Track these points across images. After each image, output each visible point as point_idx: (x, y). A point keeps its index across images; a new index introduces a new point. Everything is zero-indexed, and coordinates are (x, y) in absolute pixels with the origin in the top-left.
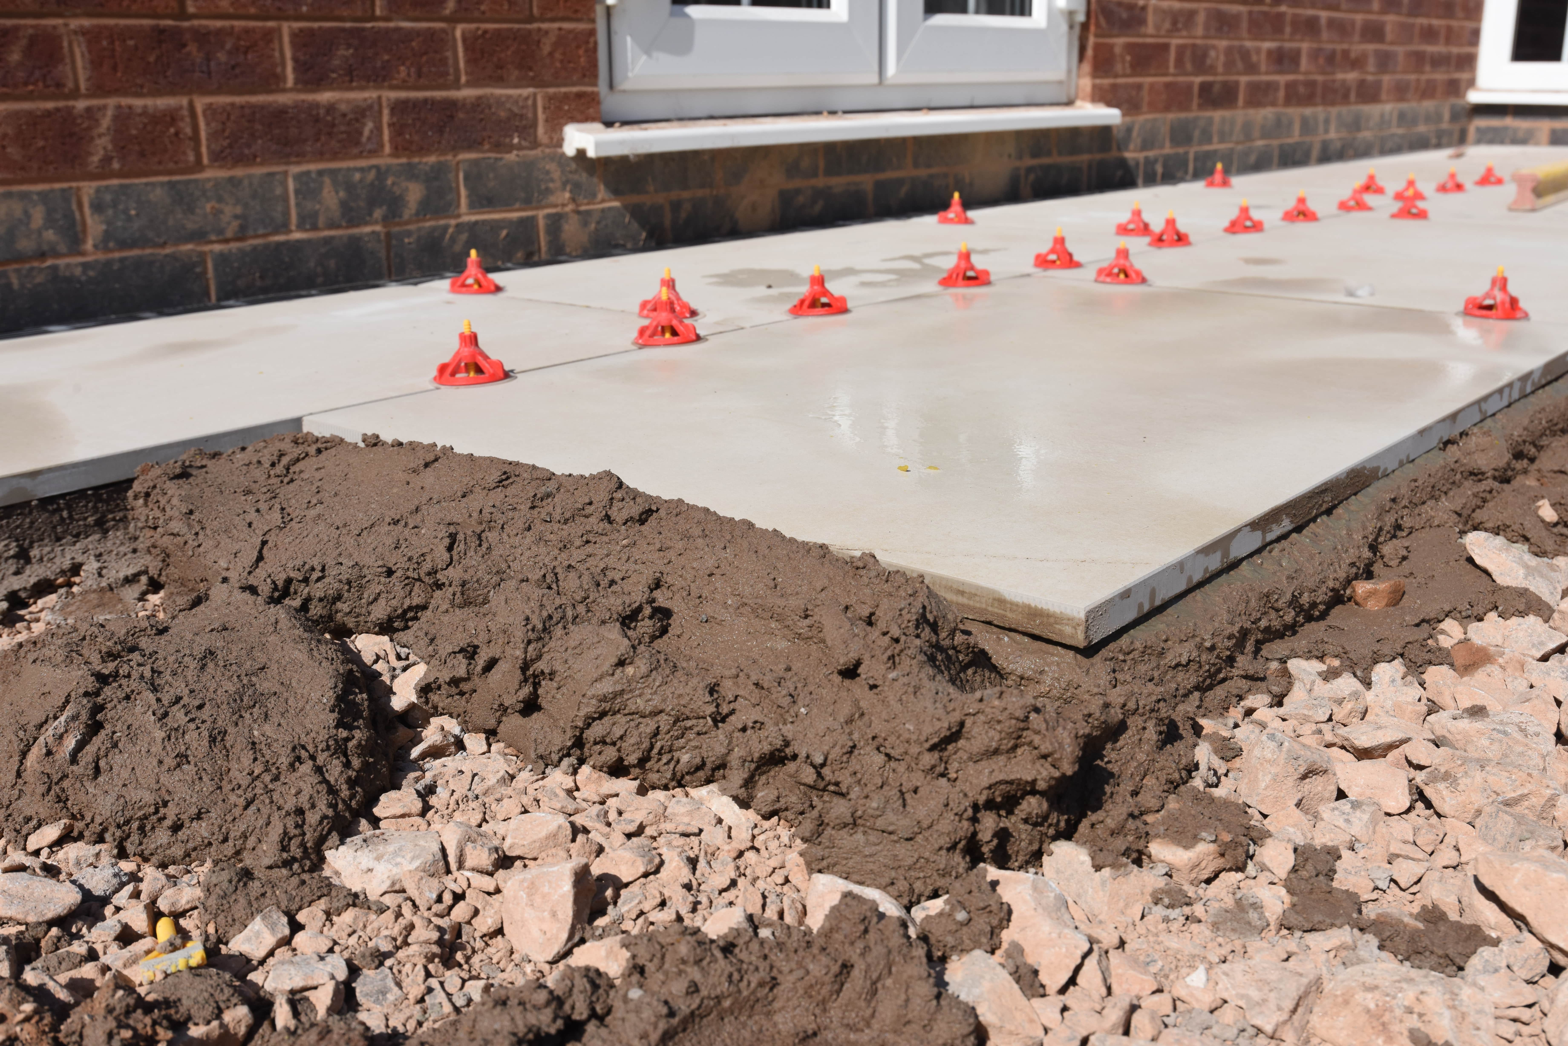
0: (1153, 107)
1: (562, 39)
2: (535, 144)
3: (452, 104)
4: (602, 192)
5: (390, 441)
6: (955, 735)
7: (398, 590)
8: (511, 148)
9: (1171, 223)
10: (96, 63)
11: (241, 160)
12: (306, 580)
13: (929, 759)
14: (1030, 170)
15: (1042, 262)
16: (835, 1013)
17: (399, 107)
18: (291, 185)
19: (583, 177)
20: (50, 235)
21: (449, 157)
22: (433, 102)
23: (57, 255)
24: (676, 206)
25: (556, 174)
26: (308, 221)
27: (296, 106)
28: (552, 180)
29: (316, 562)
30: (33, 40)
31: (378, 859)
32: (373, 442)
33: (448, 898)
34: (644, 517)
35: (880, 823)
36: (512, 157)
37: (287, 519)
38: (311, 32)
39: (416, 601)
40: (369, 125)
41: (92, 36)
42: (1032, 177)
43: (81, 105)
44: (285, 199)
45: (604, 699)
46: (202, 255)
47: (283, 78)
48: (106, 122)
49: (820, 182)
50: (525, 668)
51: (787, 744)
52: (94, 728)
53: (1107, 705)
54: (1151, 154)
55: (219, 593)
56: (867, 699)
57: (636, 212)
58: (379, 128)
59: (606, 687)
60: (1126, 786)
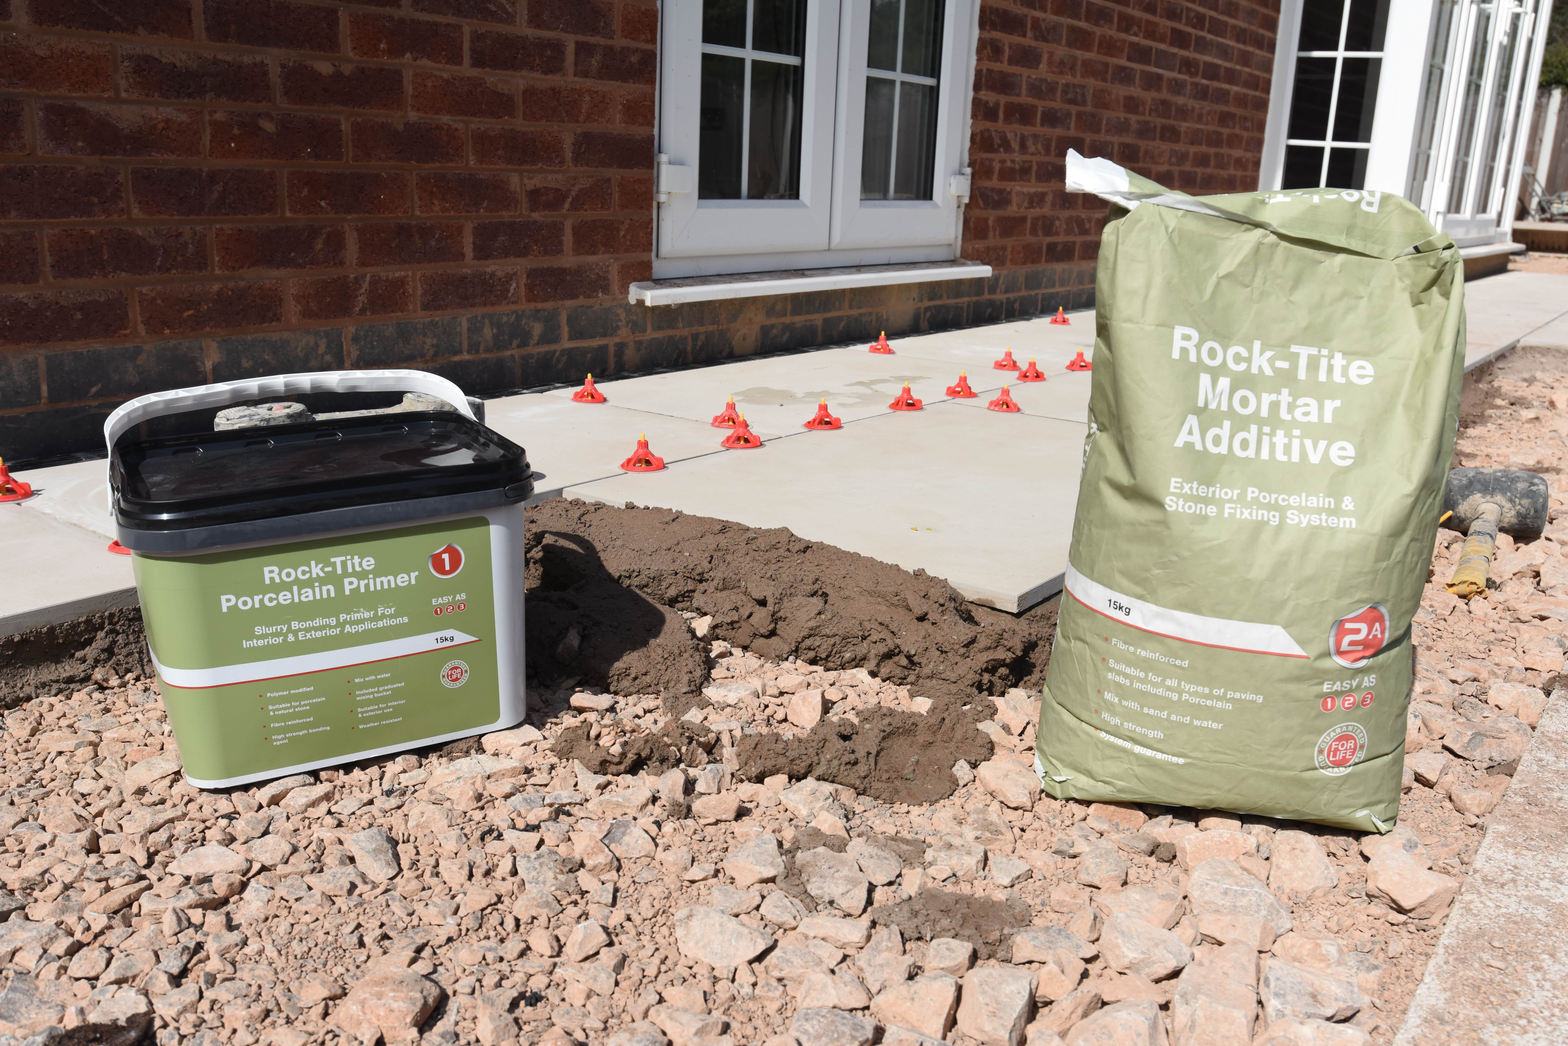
0: (1014, 262)
1: (631, 225)
2: (611, 298)
3: (562, 270)
4: (653, 325)
5: (642, 507)
6: (973, 641)
7: (682, 582)
8: (596, 297)
9: (1032, 365)
10: (362, 247)
11: (438, 308)
12: (629, 577)
13: (963, 650)
14: (927, 309)
15: (952, 392)
16: (939, 737)
17: (531, 272)
18: (465, 324)
19: (640, 319)
20: (329, 357)
21: (558, 304)
22: (551, 268)
24: (695, 337)
25: (623, 316)
26: (474, 348)
27: (472, 273)
28: (620, 321)
29: (636, 568)
31: (730, 691)
32: (630, 507)
33: (762, 706)
34: (806, 550)
35: (943, 676)
36: (596, 303)
38: (483, 225)
39: (690, 588)
40: (513, 285)
41: (362, 232)
42: (928, 314)
43: (352, 274)
44: (461, 333)
45: (811, 629)
47: (465, 255)
48: (365, 284)
49: (788, 320)
50: (773, 616)
51: (898, 646)
53: (1030, 634)
54: (1011, 296)
56: (931, 629)
57: (670, 341)
58: (519, 286)
59: (812, 624)
60: (1038, 669)
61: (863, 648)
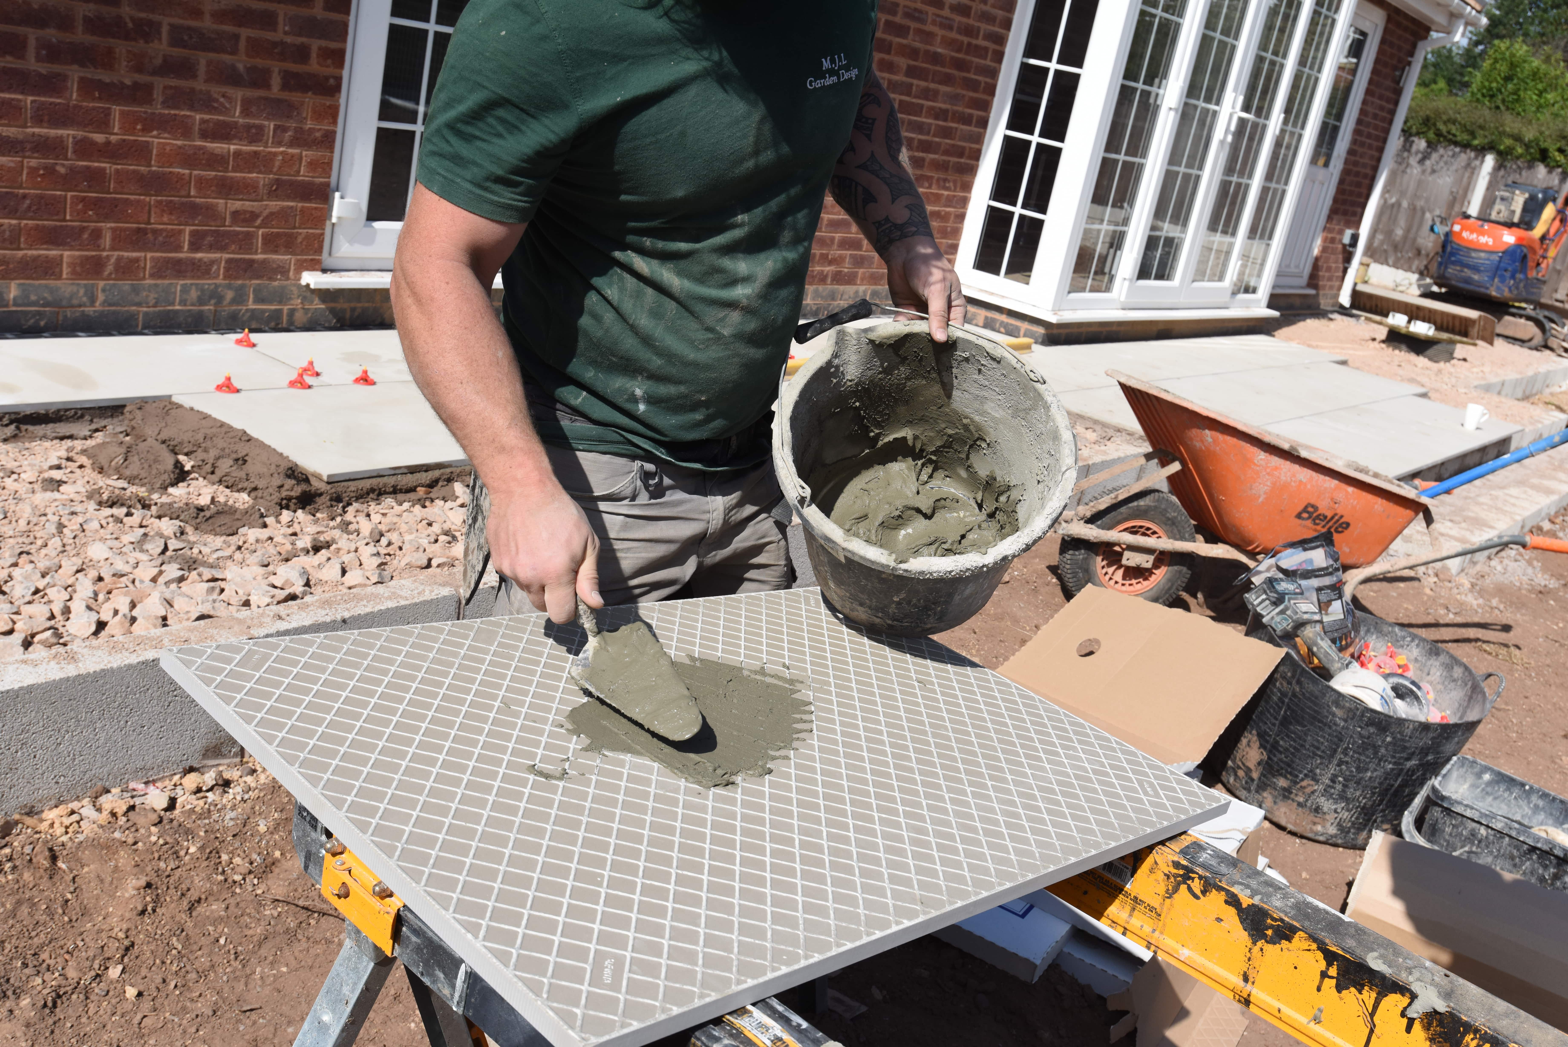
1: (308, 237)
2: (288, 279)
3: (252, 261)
4: (317, 301)
7: (191, 446)
8: (276, 280)
10: (113, 239)
11: (161, 277)
12: (171, 441)
17: (229, 261)
18: (179, 288)
19: (308, 294)
20: (85, 299)
21: (247, 282)
22: (244, 260)
23: (85, 306)
24: (353, 310)
25: (295, 292)
26: (183, 302)
27: (187, 258)
28: (293, 295)
30: (93, 231)
31: (177, 490)
32: (192, 409)
34: (249, 440)
36: (276, 283)
37: (166, 425)
38: (197, 231)
39: (194, 449)
40: (215, 267)
41: (114, 230)
43: (105, 254)
44: (175, 293)
45: (227, 473)
46: (139, 312)
47: (182, 247)
48: (113, 260)
50: (213, 465)
51: (259, 487)
52: (126, 460)
55: (149, 440)
56: (272, 479)
57: (332, 311)
58: (219, 269)
59: (229, 471)
61: (246, 484)
